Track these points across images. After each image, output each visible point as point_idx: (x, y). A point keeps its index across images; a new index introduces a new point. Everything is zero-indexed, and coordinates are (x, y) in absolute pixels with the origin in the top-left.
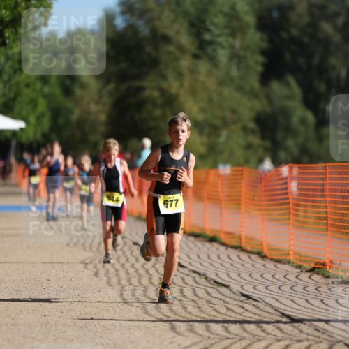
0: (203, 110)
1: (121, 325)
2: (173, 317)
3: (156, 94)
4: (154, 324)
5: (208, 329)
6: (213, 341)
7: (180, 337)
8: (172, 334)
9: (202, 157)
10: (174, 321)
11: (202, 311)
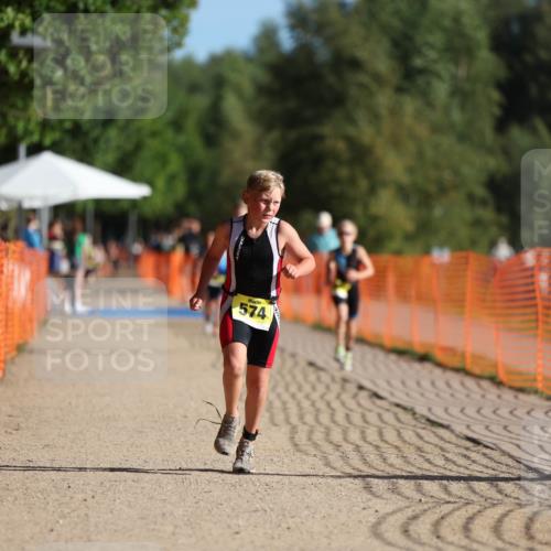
0: (411, 170)
1: (291, 483)
2: (367, 470)
3: (341, 146)
4: (339, 481)
5: (419, 489)
6: (426, 507)
7: (378, 501)
8: (366, 496)
9: (409, 238)
10: (368, 476)
11: (409, 463)
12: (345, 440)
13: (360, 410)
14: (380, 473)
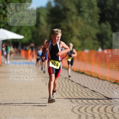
0: (80, 33)
2: (71, 97)
3: (65, 27)
4: (64, 100)
5: (82, 101)
6: (83, 105)
7: (73, 104)
8: (70, 103)
9: (80, 47)
11: (79, 96)
12: (66, 91)
13: (69, 84)
14: (73, 98)
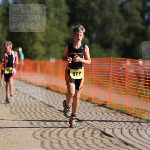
0: (44, 37)
1: (10, 122)
2: (31, 119)
4: (24, 121)
5: (45, 124)
6: (47, 129)
8: (31, 126)
9: (44, 56)
10: (32, 120)
11: (43, 117)
12: (26, 110)
